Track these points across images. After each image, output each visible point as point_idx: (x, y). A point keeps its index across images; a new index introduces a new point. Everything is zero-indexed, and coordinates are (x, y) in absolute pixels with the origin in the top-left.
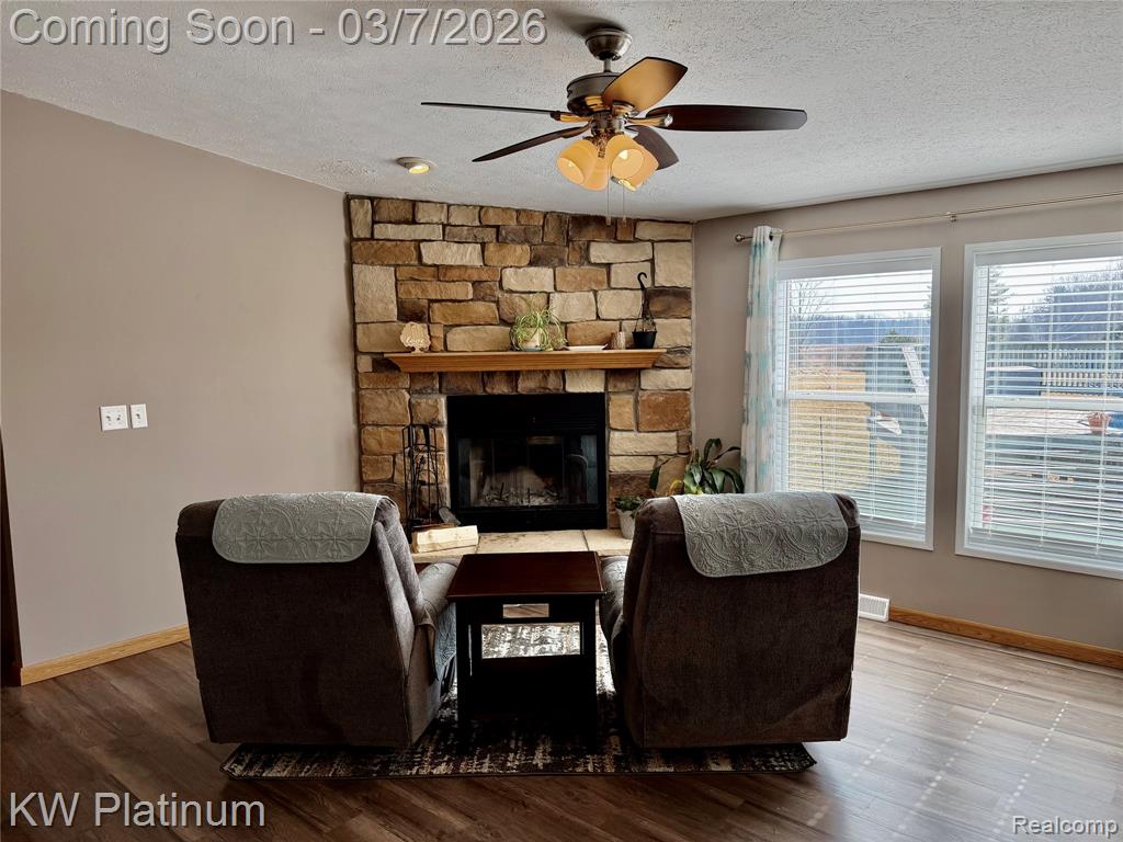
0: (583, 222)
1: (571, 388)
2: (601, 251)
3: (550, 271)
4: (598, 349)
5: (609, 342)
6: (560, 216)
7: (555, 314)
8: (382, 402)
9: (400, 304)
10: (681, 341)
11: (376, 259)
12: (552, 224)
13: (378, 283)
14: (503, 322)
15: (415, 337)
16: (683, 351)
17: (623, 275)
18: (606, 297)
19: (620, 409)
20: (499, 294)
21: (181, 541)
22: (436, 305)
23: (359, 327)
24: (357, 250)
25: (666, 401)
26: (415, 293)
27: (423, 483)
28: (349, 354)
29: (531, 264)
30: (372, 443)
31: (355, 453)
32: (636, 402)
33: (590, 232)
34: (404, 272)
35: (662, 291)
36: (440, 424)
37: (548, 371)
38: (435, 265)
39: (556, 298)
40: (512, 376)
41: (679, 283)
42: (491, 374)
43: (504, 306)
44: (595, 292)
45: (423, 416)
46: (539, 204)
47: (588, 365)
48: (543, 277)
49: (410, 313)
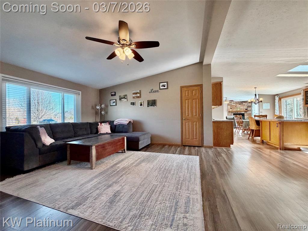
0: (242, 102)
1: (242, 113)
2: (244, 104)
3: (240, 105)
7: (240, 108)
11: (229, 105)
13: (229, 107)
14: (237, 109)
17: (245, 105)
18: (244, 107)
19: (245, 114)
20: (237, 107)
26: (231, 107)
28: (227, 111)
32: (247, 114)
35: (248, 106)
37: (240, 112)
38: (233, 105)
40: (238, 112)
42: (236, 112)
46: (239, 101)
47: (243, 111)
49: (231, 109)
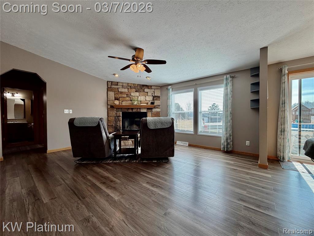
0: (143, 86)
1: (141, 111)
2: (146, 90)
3: (138, 93)
4: (146, 105)
5: (147, 104)
6: (140, 85)
7: (139, 99)
8: (111, 113)
9: (115, 97)
10: (159, 104)
11: (111, 91)
12: (139, 86)
13: (112, 95)
14: (131, 101)
15: (117, 102)
16: (159, 106)
17: (150, 94)
18: (147, 97)
19: (149, 114)
20: (130, 96)
21: (69, 123)
22: (120, 98)
23: (108, 101)
24: (109, 89)
25: (156, 113)
26: (117, 96)
27: (117, 125)
28: (107, 105)
29: (135, 92)
30: (110, 119)
31: (107, 121)
32: (152, 113)
33: (145, 87)
34: (116, 93)
35: (156, 96)
36: (120, 116)
37: (138, 108)
38: (121, 92)
39: (139, 97)
40: (132, 109)
41: (158, 95)
42: (129, 108)
43: (131, 98)
44: (145, 96)
45: (118, 115)
46: (137, 83)
47: (144, 107)
48: (137, 94)
49: (116, 99)
